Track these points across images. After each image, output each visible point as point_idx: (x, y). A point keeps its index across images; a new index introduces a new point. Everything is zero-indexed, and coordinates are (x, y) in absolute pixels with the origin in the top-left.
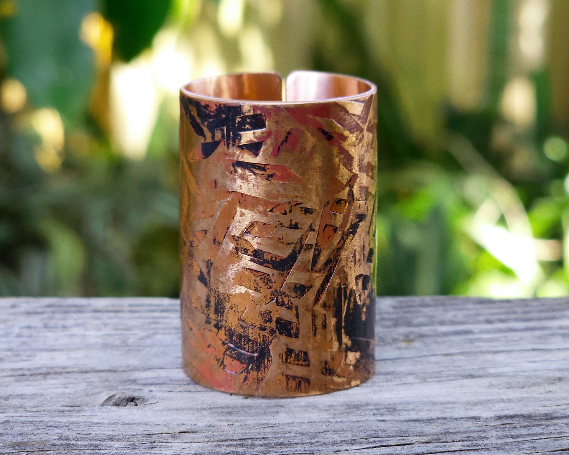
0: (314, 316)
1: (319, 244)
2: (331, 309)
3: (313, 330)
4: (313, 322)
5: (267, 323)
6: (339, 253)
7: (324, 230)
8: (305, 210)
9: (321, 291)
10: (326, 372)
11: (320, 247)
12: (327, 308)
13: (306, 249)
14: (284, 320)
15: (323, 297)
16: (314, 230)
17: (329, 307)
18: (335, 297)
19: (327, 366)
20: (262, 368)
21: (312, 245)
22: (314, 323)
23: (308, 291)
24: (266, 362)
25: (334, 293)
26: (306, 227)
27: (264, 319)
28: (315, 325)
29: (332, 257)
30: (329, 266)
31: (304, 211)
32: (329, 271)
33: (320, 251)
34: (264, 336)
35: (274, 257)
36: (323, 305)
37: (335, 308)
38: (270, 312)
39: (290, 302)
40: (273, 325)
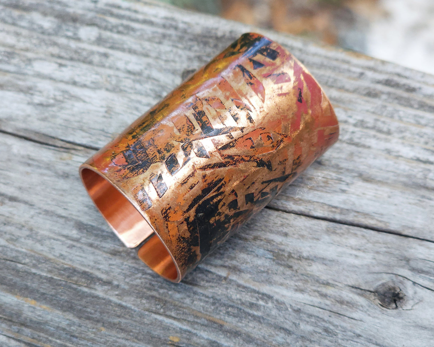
0: (192, 175)
1: (237, 142)
2: (205, 183)
3: (184, 181)
4: (189, 176)
5: (165, 151)
6: (241, 161)
7: (247, 139)
8: (250, 117)
9: (211, 166)
10: (164, 214)
11: (236, 144)
12: (204, 180)
13: (228, 136)
14: (176, 158)
15: (208, 172)
16: (243, 132)
17: (205, 181)
18: (213, 180)
19: (169, 211)
20: (134, 172)
21: (233, 138)
22: (188, 178)
23: (205, 158)
24: (141, 171)
25: (216, 178)
26: (240, 126)
27: (166, 147)
28: (188, 180)
29: (236, 158)
30: (229, 160)
31: (248, 117)
32: (226, 162)
33: (233, 146)
34: (156, 156)
35: (208, 122)
36: (204, 175)
37: (207, 186)
38: (173, 147)
39: (189, 152)
40: (167, 155)
